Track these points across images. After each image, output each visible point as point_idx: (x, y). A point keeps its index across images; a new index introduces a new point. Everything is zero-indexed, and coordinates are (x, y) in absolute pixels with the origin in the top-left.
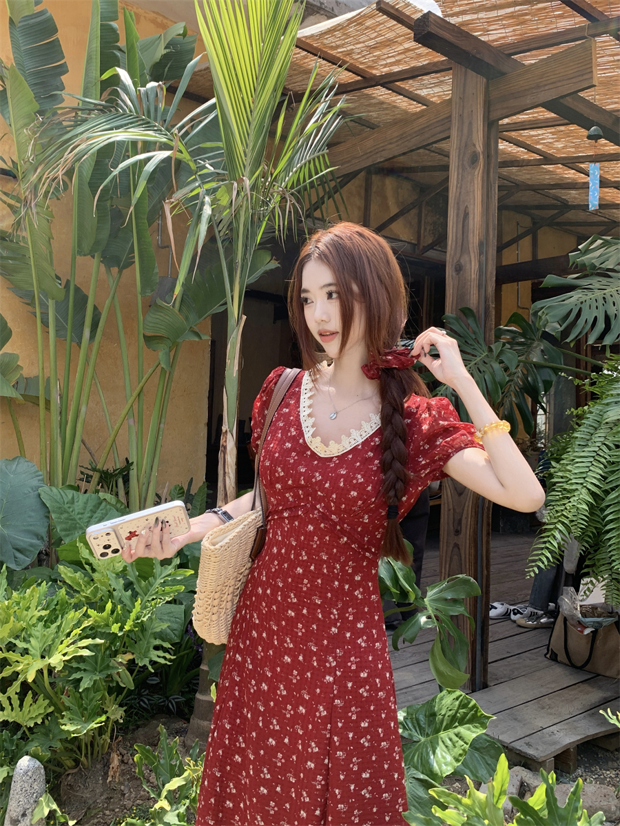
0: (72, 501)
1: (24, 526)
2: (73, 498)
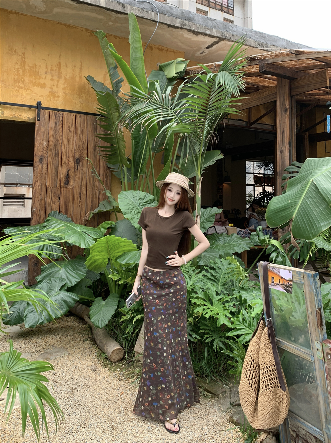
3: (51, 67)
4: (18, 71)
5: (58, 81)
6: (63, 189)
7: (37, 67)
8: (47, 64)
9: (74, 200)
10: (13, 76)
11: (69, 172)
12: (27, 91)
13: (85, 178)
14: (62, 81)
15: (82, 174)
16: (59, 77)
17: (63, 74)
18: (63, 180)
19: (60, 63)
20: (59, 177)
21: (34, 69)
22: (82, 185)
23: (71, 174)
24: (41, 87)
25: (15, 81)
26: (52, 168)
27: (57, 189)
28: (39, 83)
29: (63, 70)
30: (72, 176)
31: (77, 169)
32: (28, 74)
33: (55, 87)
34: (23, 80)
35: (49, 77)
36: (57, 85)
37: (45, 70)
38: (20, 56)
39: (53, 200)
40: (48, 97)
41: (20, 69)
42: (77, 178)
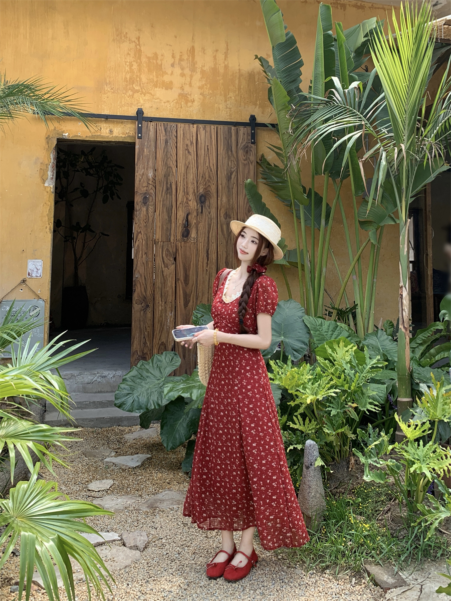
0: (321, 325)
1: (297, 337)
2: (322, 323)
3: (181, 56)
4: (131, 65)
5: (191, 76)
6: (179, 244)
7: (160, 57)
8: (173, 51)
9: (197, 261)
10: (124, 74)
11: (189, 217)
12: (145, 95)
13: (214, 226)
14: (197, 76)
15: (210, 220)
16: (193, 69)
17: (199, 65)
18: (180, 230)
19: (193, 47)
20: (173, 225)
21: (155, 61)
22: (210, 237)
23: (193, 221)
24: (166, 89)
25: (127, 81)
26: (163, 212)
27: (171, 244)
28: (163, 82)
29: (198, 58)
30: (194, 223)
31: (202, 212)
32: (146, 70)
33: (188, 85)
34: (138, 79)
35: (177, 71)
36: (190, 83)
37: (171, 61)
38: (134, 44)
39: (166, 261)
40: (177, 103)
41: (134, 63)
42: (201, 225)
